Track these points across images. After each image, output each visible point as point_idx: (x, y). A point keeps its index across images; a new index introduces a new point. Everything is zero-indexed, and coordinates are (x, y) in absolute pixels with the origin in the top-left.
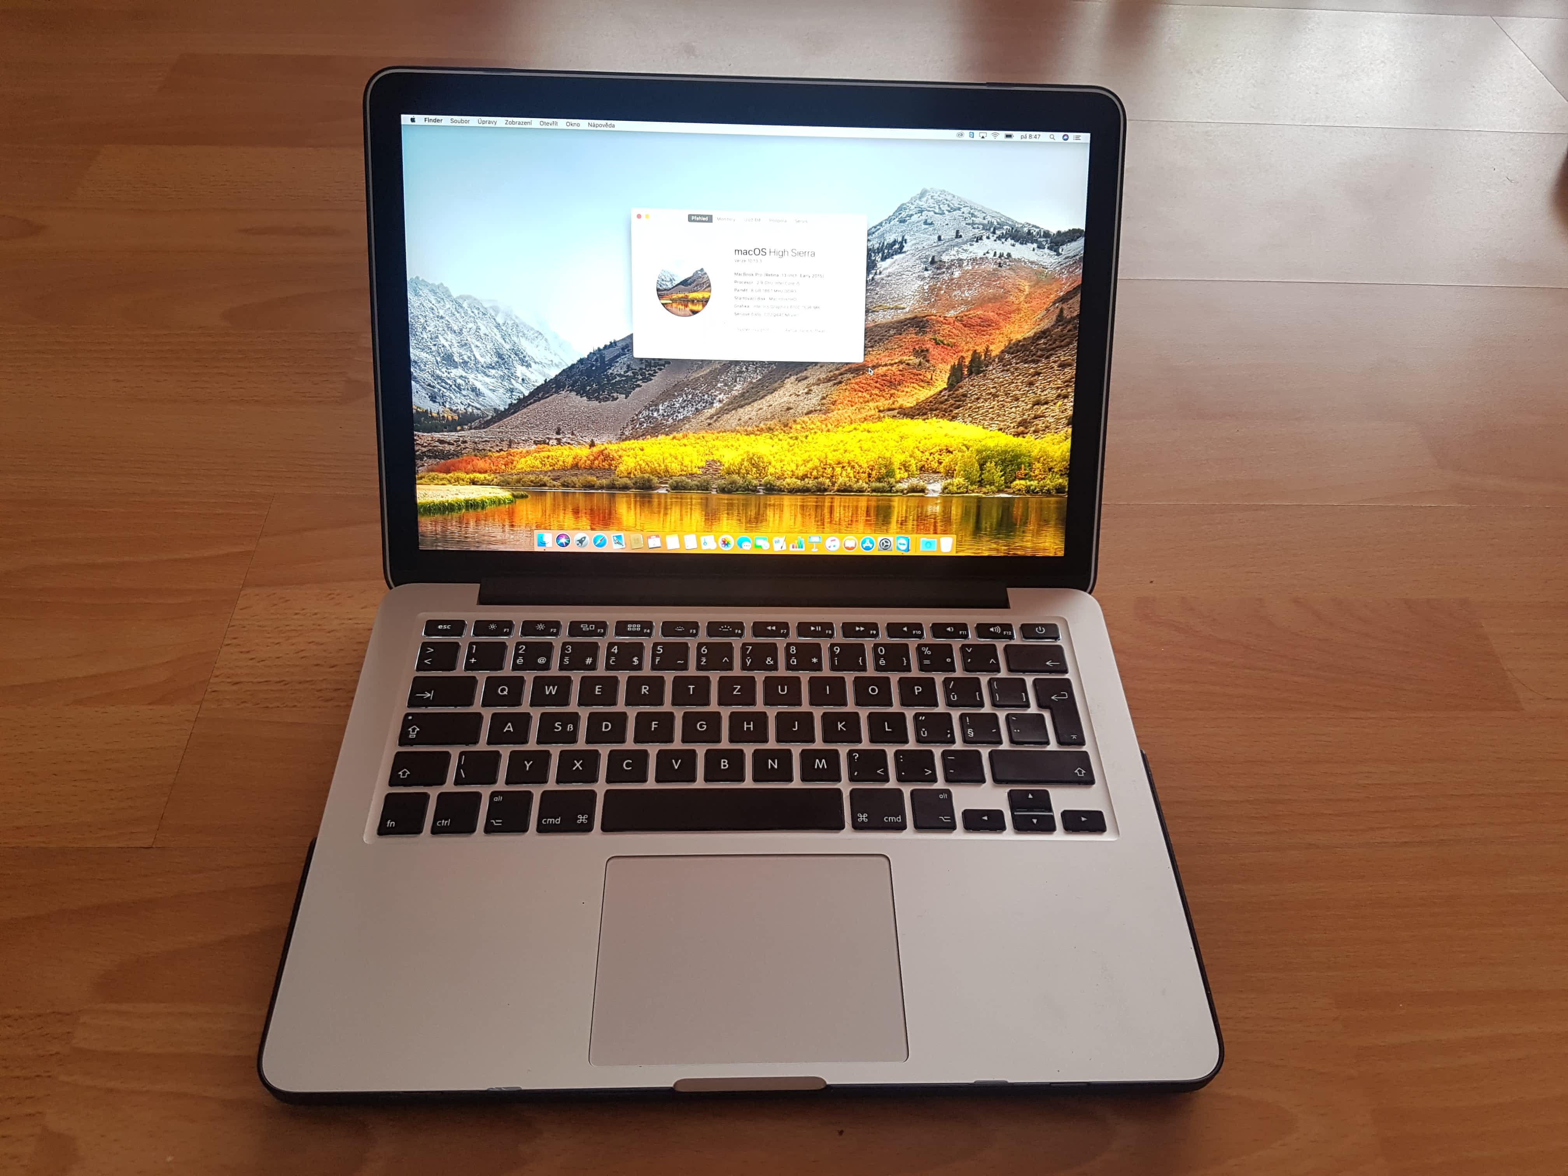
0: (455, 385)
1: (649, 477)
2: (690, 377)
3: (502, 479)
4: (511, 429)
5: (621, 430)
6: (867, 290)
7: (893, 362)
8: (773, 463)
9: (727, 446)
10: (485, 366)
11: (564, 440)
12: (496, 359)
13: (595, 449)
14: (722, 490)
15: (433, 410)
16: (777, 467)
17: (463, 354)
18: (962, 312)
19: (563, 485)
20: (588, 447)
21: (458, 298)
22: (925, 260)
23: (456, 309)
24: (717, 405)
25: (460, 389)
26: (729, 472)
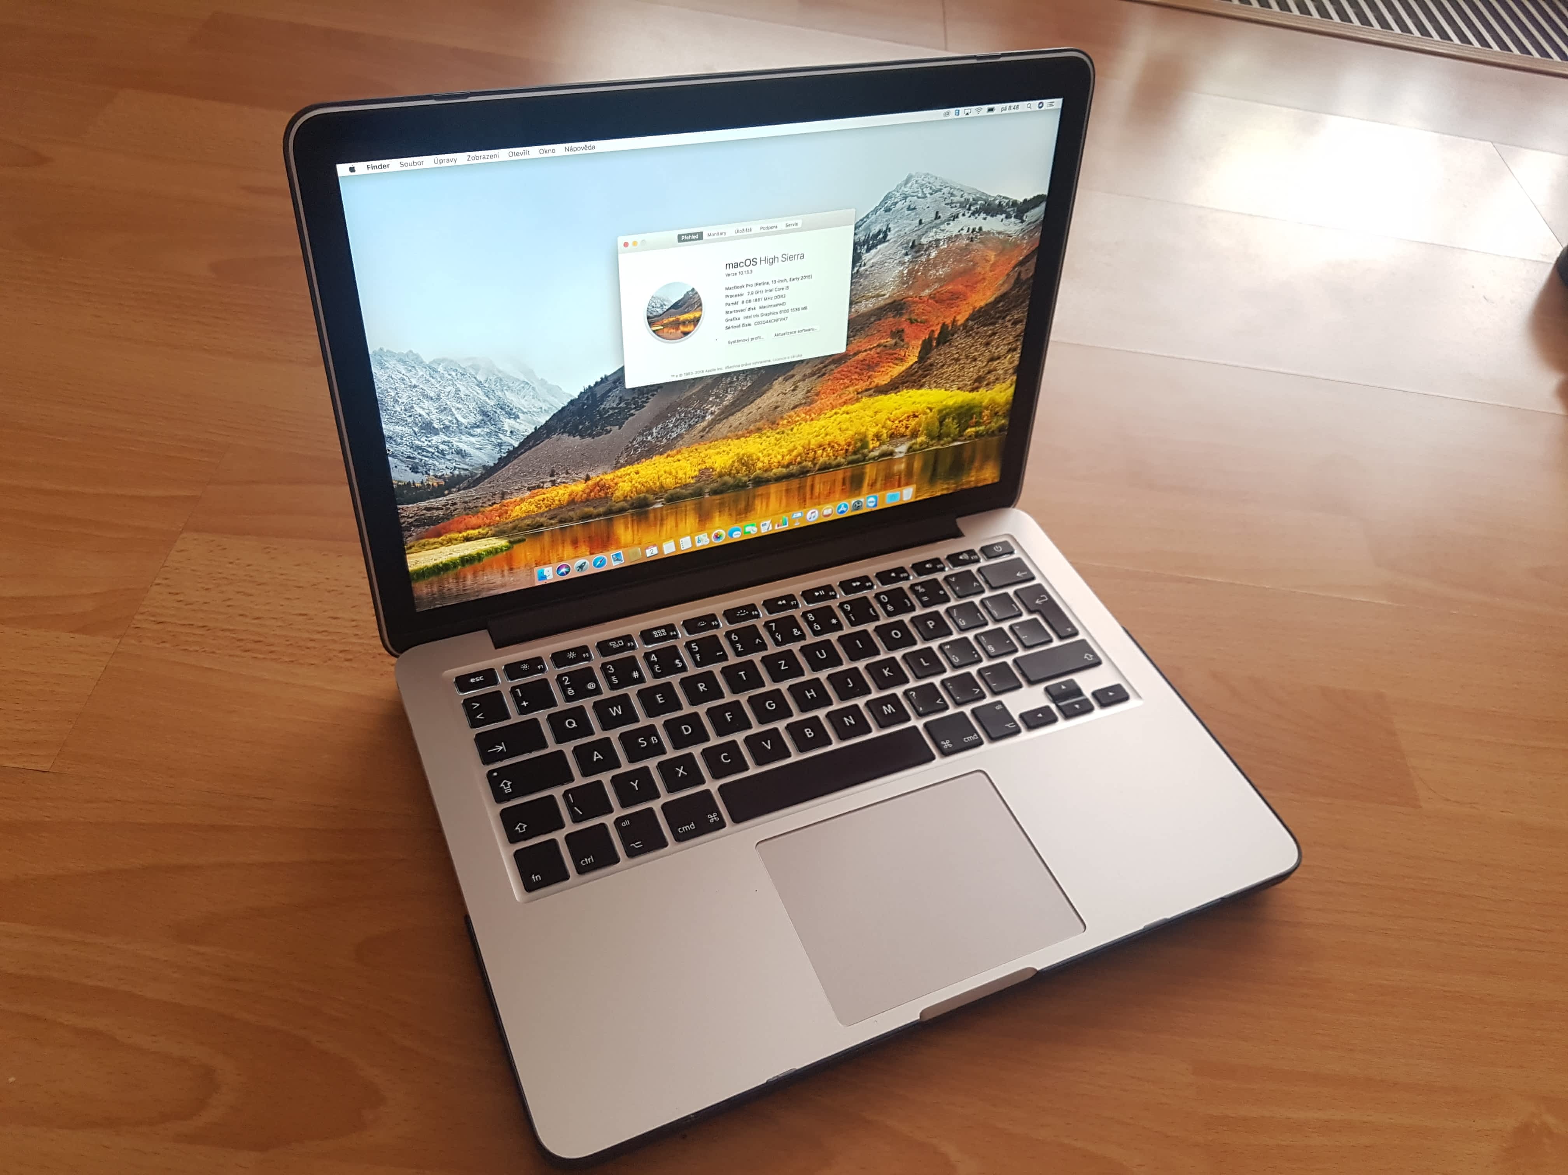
0: (438, 452)
1: (645, 496)
2: (682, 397)
3: (497, 529)
4: (503, 481)
5: (615, 459)
6: (852, 284)
7: (872, 347)
8: (761, 459)
9: (719, 453)
10: (469, 426)
11: (559, 481)
12: (481, 418)
13: (590, 483)
14: (714, 492)
15: (415, 481)
16: (765, 461)
17: (443, 419)
18: (936, 289)
19: (561, 522)
20: (584, 482)
21: (431, 363)
22: (906, 245)
23: (430, 374)
24: (709, 417)
25: (444, 455)
26: (721, 475)
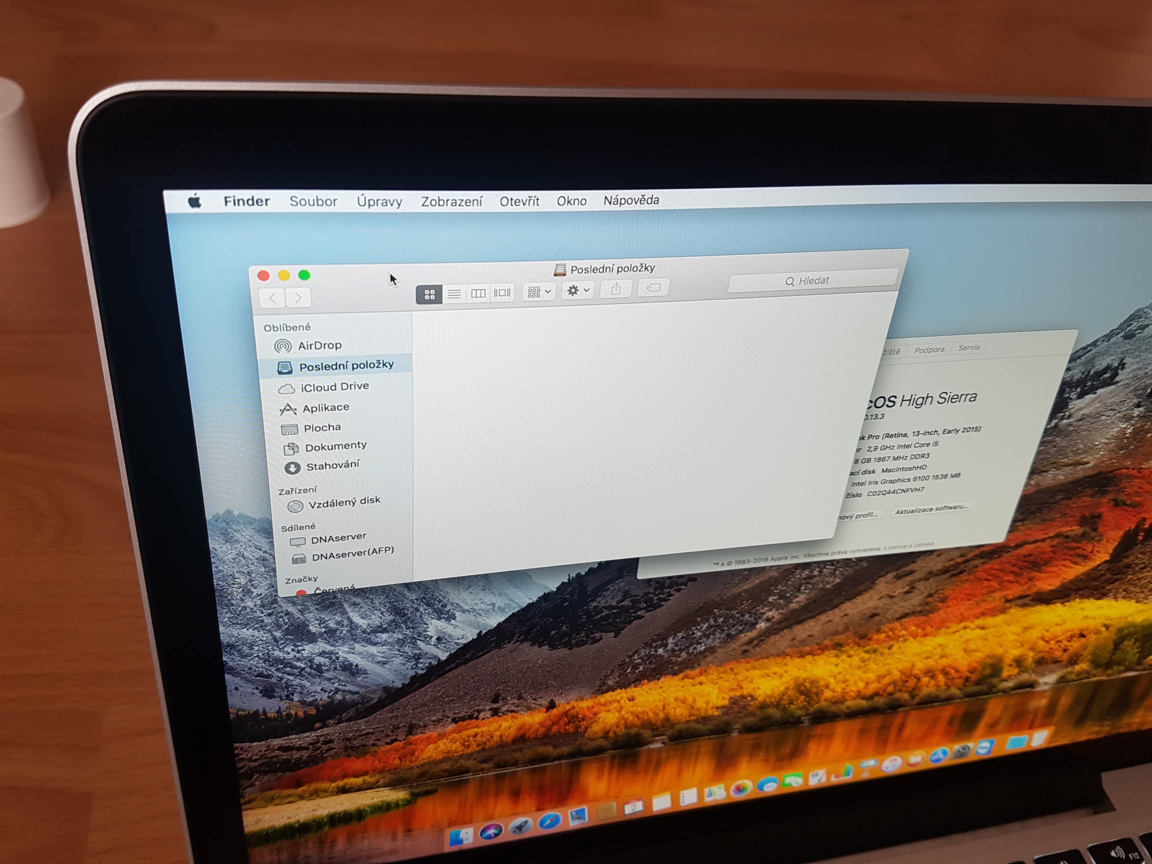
0: (311, 667)
1: (637, 732)
2: (726, 593)
3: (394, 777)
4: (414, 709)
5: (601, 679)
6: (1042, 443)
7: (1047, 536)
8: (833, 687)
9: (766, 676)
10: (369, 630)
11: (505, 709)
13: (555, 712)
14: (748, 729)
15: (268, 709)
16: (838, 690)
19: (498, 766)
20: (545, 710)
24: (762, 625)
25: (321, 672)
26: (763, 706)
